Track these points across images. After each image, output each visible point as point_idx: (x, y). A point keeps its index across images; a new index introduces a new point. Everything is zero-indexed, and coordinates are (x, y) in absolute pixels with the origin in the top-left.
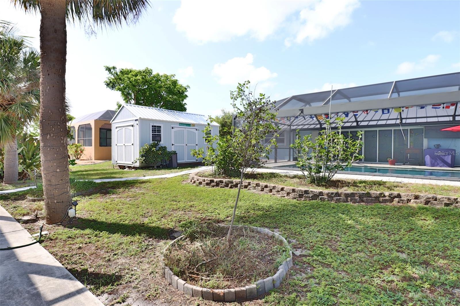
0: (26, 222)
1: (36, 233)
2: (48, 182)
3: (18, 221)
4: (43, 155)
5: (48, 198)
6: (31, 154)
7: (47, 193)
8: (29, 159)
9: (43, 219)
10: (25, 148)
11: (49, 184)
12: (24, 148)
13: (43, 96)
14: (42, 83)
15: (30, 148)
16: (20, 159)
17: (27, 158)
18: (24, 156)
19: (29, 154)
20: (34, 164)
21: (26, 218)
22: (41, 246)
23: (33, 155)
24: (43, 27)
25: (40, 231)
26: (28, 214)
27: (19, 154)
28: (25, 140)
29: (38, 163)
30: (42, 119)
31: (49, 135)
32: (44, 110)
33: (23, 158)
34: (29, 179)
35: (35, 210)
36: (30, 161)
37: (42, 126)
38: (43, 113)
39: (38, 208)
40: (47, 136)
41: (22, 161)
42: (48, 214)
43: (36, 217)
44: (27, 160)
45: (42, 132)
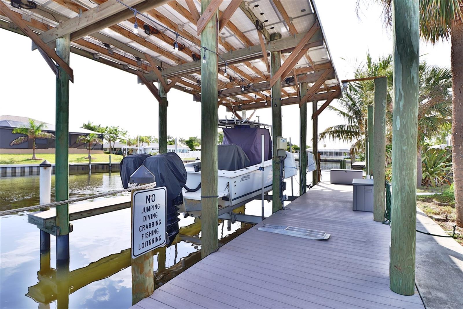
0: (438, 220)
1: (449, 230)
2: (460, 188)
3: (431, 217)
4: (455, 164)
5: (459, 203)
6: (432, 163)
7: (459, 198)
8: (431, 168)
9: (453, 221)
10: (428, 157)
11: (460, 190)
12: (426, 158)
13: (455, 112)
14: (454, 101)
15: (431, 158)
16: (423, 167)
17: (429, 167)
18: (426, 164)
19: (431, 163)
20: (436, 172)
21: (437, 217)
22: (456, 241)
23: (434, 164)
24: (454, 53)
25: (453, 229)
26: (439, 214)
27: (422, 162)
28: (426, 150)
29: (439, 172)
30: (455, 133)
31: (461, 146)
32: (456, 124)
33: (425, 166)
34: (431, 186)
35: (445, 212)
36: (433, 170)
37: (455, 139)
38: (455, 127)
39: (448, 210)
40: (460, 147)
41: (425, 169)
42: (459, 218)
43: (446, 218)
44: (430, 169)
45: (455, 143)
